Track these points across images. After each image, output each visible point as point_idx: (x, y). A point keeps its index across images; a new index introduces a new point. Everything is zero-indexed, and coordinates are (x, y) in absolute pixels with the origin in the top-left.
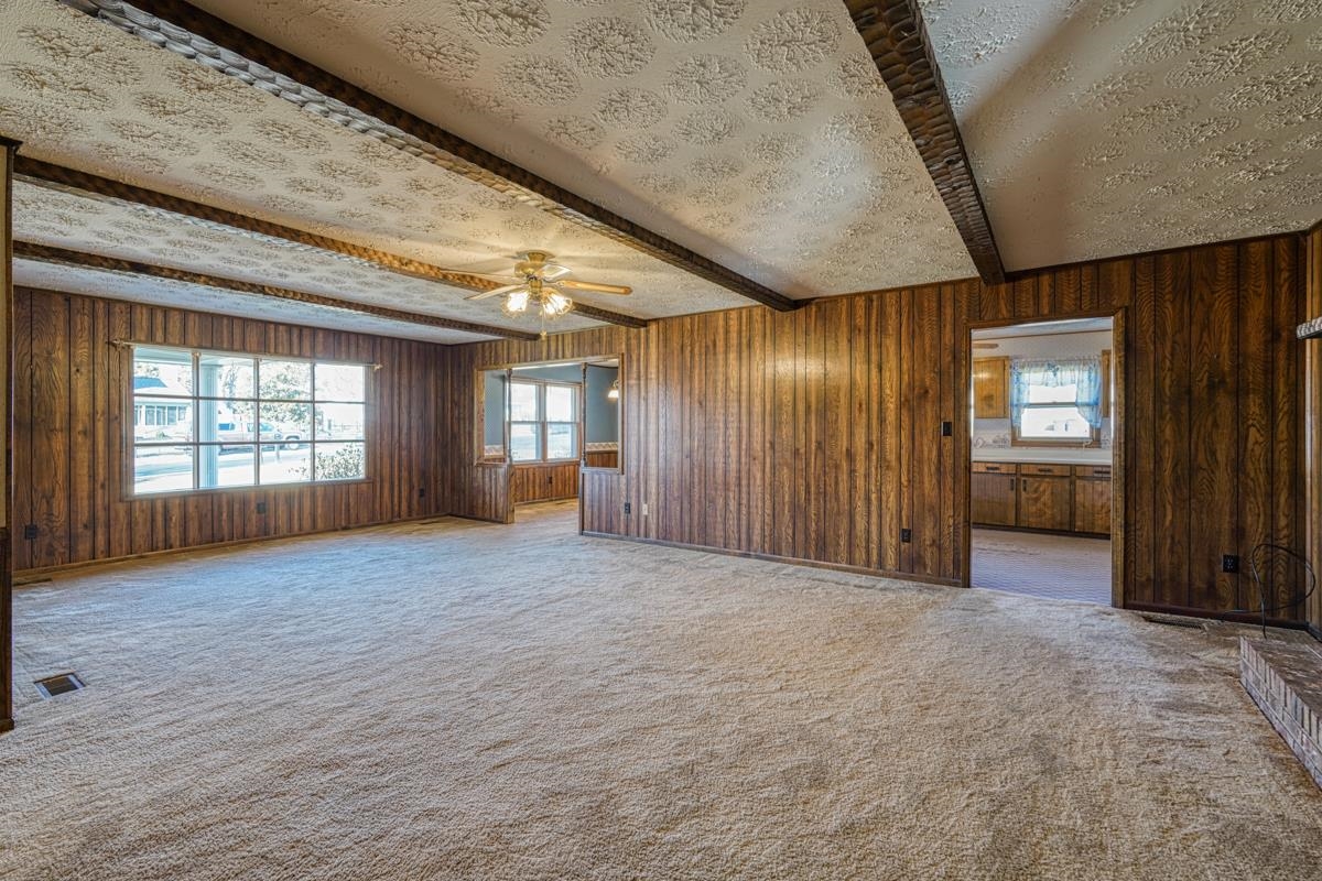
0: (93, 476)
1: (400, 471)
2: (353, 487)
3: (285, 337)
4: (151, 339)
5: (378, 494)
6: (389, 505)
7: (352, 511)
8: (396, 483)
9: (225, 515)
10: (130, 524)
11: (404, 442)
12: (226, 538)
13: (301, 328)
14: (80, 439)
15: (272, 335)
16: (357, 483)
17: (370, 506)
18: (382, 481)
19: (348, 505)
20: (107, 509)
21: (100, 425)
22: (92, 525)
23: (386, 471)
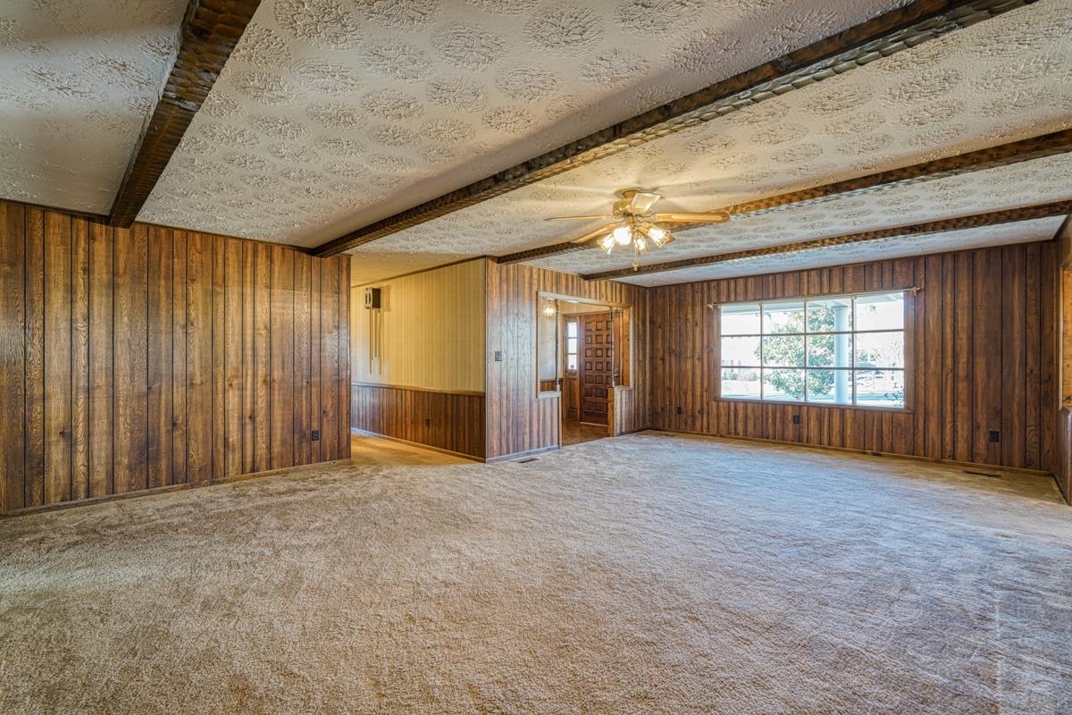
0: (702, 384)
1: (954, 405)
2: (886, 417)
3: (817, 279)
4: (728, 301)
5: (921, 427)
6: (938, 443)
7: (885, 438)
8: (949, 419)
9: (770, 420)
10: (718, 415)
11: (962, 371)
12: (771, 437)
13: (830, 269)
14: (697, 362)
15: (805, 281)
16: (893, 412)
17: (910, 437)
18: (926, 413)
19: (881, 432)
20: (708, 404)
21: (705, 355)
22: (701, 412)
23: (933, 403)
